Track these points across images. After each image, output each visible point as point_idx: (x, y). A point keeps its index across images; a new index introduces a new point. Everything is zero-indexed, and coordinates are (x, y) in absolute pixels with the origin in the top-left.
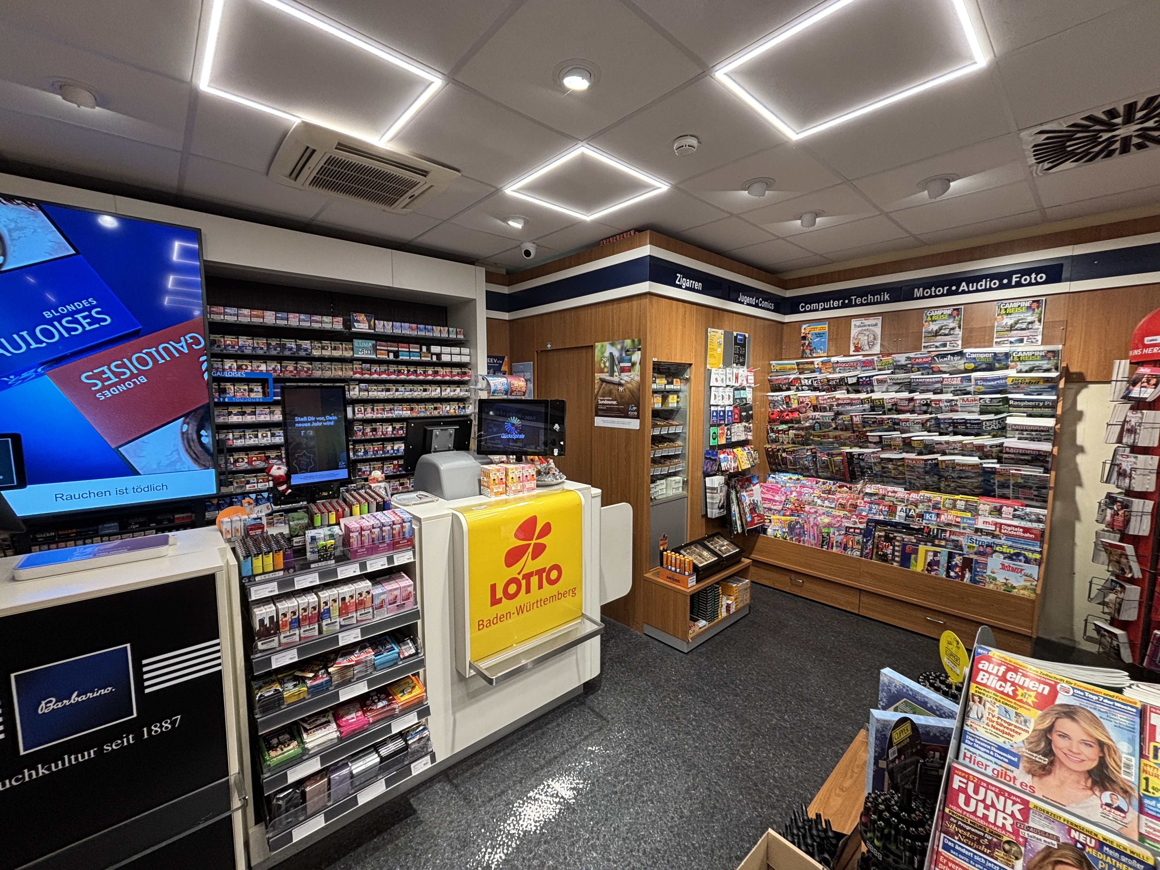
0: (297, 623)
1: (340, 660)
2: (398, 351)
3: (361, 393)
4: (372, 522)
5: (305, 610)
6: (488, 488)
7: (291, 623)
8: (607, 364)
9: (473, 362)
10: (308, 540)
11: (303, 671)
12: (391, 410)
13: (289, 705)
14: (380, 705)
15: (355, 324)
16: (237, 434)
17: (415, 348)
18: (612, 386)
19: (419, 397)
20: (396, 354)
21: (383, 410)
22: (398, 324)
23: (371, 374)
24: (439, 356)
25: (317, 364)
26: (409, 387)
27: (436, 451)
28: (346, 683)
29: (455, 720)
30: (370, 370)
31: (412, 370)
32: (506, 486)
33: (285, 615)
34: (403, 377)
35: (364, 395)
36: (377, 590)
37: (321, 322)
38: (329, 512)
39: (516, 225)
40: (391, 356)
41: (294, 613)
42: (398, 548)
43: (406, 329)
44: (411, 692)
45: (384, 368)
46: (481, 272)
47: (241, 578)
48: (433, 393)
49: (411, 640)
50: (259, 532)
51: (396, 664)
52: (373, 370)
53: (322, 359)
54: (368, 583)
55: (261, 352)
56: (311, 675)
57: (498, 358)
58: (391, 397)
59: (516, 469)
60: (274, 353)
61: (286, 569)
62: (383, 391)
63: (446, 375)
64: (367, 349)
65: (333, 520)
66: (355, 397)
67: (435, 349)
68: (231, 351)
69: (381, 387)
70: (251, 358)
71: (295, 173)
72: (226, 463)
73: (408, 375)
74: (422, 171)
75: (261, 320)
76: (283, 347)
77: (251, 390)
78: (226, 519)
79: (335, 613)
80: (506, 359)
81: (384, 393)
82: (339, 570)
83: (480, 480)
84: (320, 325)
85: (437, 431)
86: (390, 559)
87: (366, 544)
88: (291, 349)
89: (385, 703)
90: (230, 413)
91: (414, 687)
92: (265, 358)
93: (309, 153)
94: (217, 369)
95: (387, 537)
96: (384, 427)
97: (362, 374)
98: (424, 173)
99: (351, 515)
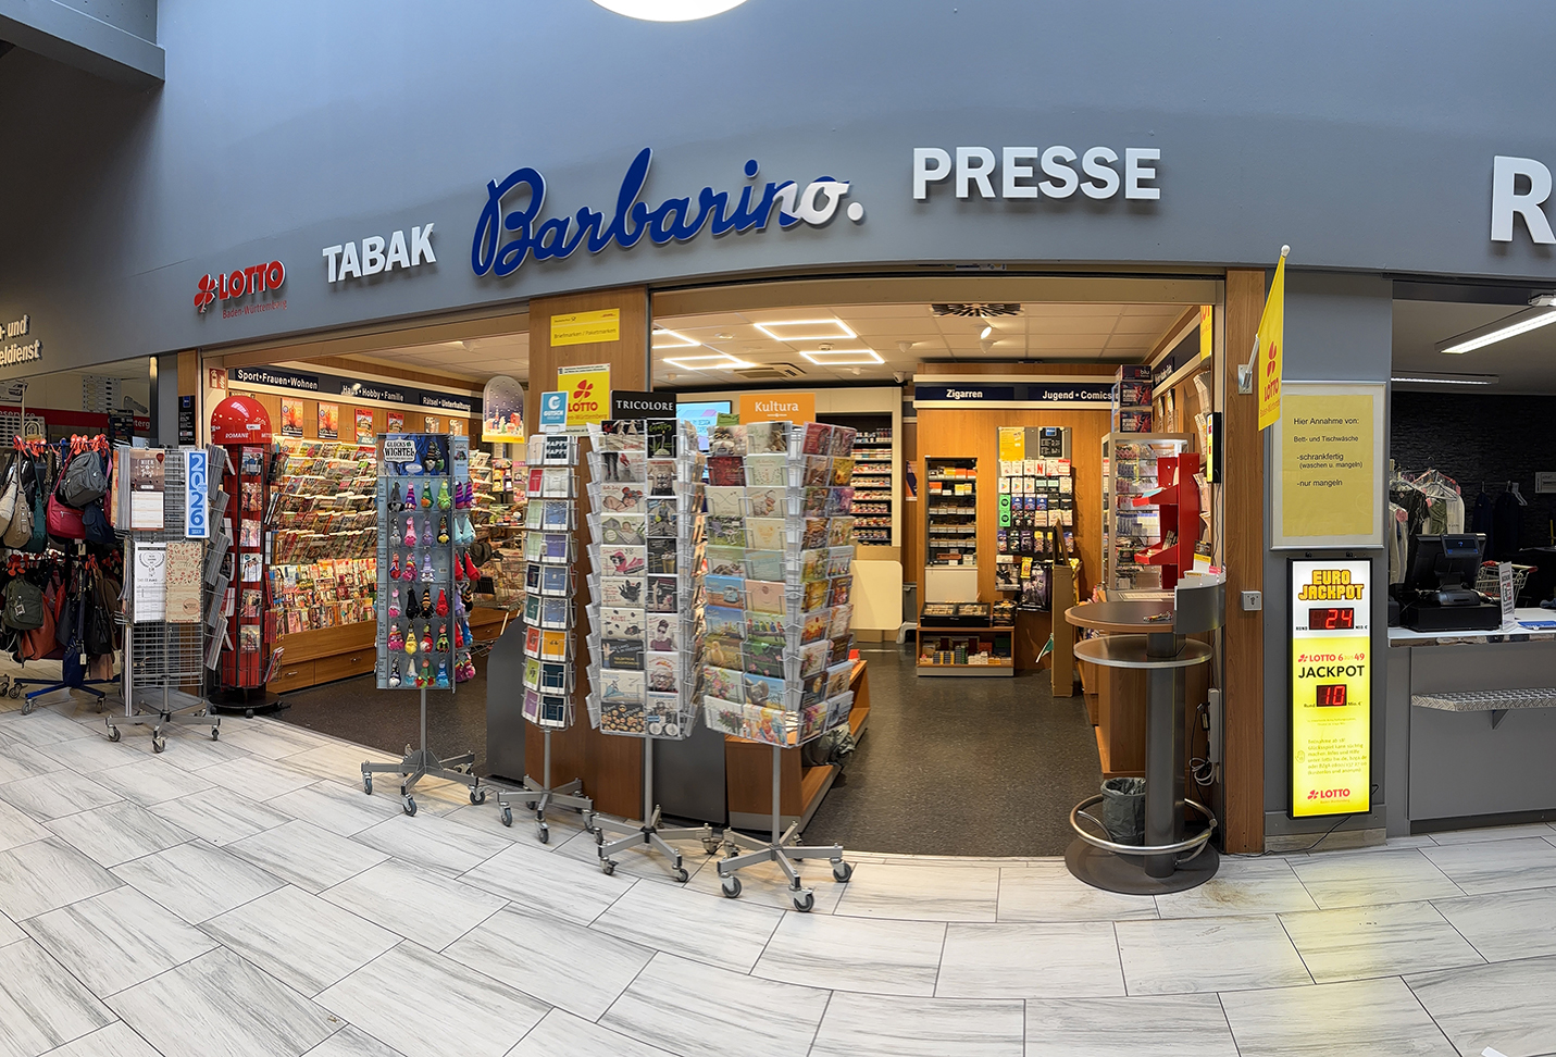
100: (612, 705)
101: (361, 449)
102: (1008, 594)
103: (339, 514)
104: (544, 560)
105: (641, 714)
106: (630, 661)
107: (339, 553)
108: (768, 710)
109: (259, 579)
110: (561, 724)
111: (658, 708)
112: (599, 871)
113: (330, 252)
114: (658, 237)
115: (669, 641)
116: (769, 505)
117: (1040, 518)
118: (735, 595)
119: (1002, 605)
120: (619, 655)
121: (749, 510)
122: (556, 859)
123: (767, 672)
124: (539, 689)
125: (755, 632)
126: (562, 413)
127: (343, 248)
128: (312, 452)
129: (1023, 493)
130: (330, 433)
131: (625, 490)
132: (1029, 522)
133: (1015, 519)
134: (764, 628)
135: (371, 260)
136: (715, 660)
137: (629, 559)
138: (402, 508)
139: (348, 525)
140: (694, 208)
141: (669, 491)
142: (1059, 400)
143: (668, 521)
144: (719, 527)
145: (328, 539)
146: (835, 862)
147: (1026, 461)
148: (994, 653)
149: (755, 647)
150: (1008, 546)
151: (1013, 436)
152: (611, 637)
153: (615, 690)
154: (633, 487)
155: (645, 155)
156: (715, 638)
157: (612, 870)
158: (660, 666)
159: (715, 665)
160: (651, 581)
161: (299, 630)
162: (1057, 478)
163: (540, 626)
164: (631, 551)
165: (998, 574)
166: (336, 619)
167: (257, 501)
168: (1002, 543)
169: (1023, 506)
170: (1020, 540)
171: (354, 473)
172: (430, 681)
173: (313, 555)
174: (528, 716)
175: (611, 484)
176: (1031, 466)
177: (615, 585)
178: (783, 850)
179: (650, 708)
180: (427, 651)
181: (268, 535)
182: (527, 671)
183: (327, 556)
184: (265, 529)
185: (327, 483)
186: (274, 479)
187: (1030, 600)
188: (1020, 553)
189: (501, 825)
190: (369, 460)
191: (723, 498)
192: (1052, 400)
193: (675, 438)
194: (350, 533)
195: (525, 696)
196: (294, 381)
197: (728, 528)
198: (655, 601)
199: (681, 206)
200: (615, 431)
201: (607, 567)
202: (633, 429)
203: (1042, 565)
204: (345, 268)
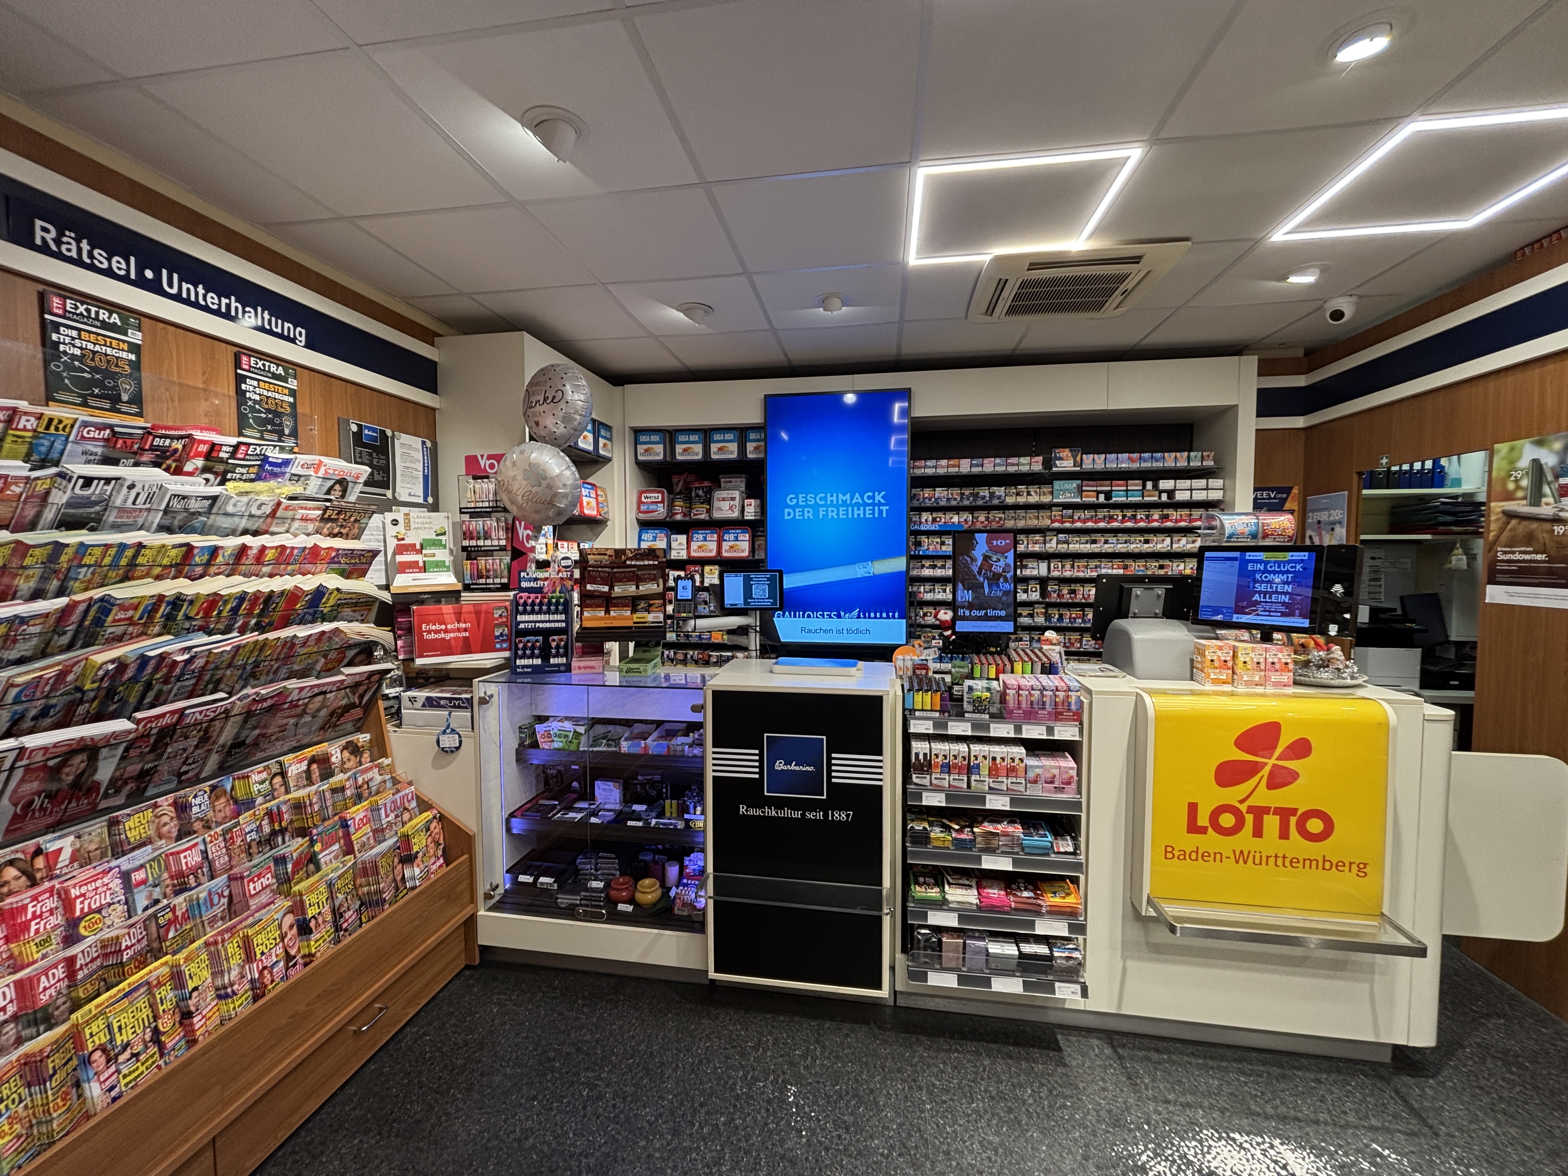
0: (947, 768)
1: (986, 824)
2: (1111, 491)
3: (1060, 546)
4: (1032, 683)
5: (955, 757)
6: (1202, 671)
7: (942, 766)
8: (1525, 483)
9: (1227, 499)
10: (966, 689)
11: (951, 821)
12: (1096, 567)
13: (935, 847)
14: (1026, 894)
15: (1058, 462)
16: (928, 587)
17: (1135, 485)
18: (1534, 525)
19: (1137, 551)
20: (1108, 495)
21: (1086, 567)
22: (1113, 456)
23: (1073, 522)
24: (1171, 493)
25: (1011, 513)
26: (1123, 537)
27: (1135, 616)
28: (991, 851)
29: (1124, 971)
30: (1072, 517)
31: (1129, 514)
32: (1234, 673)
33: (937, 756)
34: (1115, 524)
35: (1063, 548)
36: (1031, 762)
37: (1018, 465)
38: (989, 664)
39: (1305, 279)
40: (1102, 498)
41: (945, 756)
42: (1061, 720)
43: (1123, 461)
44: (1064, 898)
45: (1088, 514)
46: (1251, 362)
47: (904, 710)
48: (1159, 546)
49: (1072, 837)
50: (924, 672)
51: (1047, 855)
52: (1076, 517)
53: (1016, 507)
54: (1021, 751)
55: (954, 503)
56: (957, 827)
57: (1279, 490)
58: (1097, 550)
59: (1253, 650)
60: (966, 503)
61: (942, 711)
62: (1087, 543)
63: (1182, 520)
64: (1069, 491)
65: (993, 675)
66: (1051, 551)
67: (1166, 484)
68: (928, 503)
69: (1084, 538)
70: (945, 509)
71: (990, 310)
72: (916, 615)
73: (1122, 522)
74: (1134, 258)
75: (957, 469)
76: (976, 496)
77: (943, 543)
78: (900, 657)
79: (985, 771)
80: (1295, 491)
81: (1088, 546)
82: (992, 726)
83: (1192, 661)
84: (1016, 468)
85: (1137, 591)
86: (1050, 730)
87: (1024, 705)
88: (984, 498)
89: (1031, 894)
90: (923, 566)
91: (1068, 894)
92: (957, 509)
93: (1002, 284)
94: (915, 523)
95: (1048, 703)
96: (1086, 589)
97: (1063, 523)
98: (1136, 260)
99: (1012, 672)
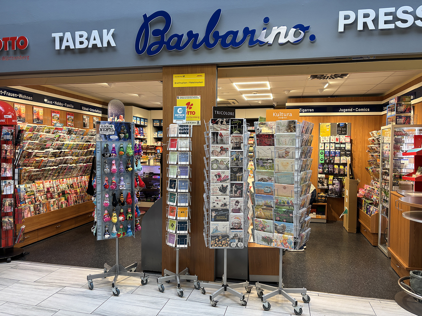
100: (216, 236)
101: (56, 129)
102: (323, 190)
103: (46, 159)
104: (179, 177)
105: (228, 239)
106: (223, 218)
107: (46, 177)
108: (285, 235)
109: (12, 192)
110: (186, 246)
111: (235, 236)
112: (210, 306)
113: (57, 36)
114: (224, 45)
115: (239, 209)
116: (286, 154)
117: (337, 160)
118: (270, 190)
119: (321, 194)
120: (219, 216)
121: (277, 155)
122: (189, 303)
123: (285, 220)
124: (176, 232)
125: (279, 205)
126: (184, 115)
127: (64, 34)
128: (32, 130)
129: (330, 149)
130: (39, 121)
131: (221, 148)
132: (332, 161)
133: (326, 160)
134: (284, 203)
135: (80, 42)
136: (259, 216)
137: (223, 176)
138: (110, 156)
139: (51, 164)
140: (240, 36)
141: (239, 148)
142: (346, 112)
143: (239, 160)
144: (261, 162)
145: (41, 171)
146: (304, 295)
147: (331, 137)
148: (317, 213)
149: (280, 211)
150: (323, 171)
151: (326, 127)
152: (214, 208)
153: (216, 230)
154: (224, 146)
155: (218, 12)
156: (260, 207)
157: (216, 304)
158: (236, 219)
159: (259, 218)
160: (232, 185)
161: (29, 216)
162: (345, 143)
163: (177, 205)
164: (224, 173)
165: (319, 182)
166: (48, 208)
167: (11, 154)
168: (320, 170)
169: (330, 155)
170: (328, 169)
171: (52, 140)
172: (124, 234)
173: (32, 179)
174: (171, 244)
175: (215, 145)
176: (333, 139)
177: (217, 187)
178: (283, 290)
179: (231, 237)
180: (123, 220)
181: (16, 170)
182: (170, 225)
183: (40, 179)
184: (14, 167)
185: (40, 144)
186: (20, 143)
187: (333, 193)
188: (328, 174)
189: (159, 292)
190: (60, 134)
191: (263, 151)
192: (343, 112)
193: (242, 127)
194: (52, 168)
195: (168, 236)
196: (20, 96)
197: (266, 163)
198: (234, 193)
199: (235, 34)
200: (217, 123)
201: (213, 179)
202: (225, 123)
203: (338, 179)
204: (65, 44)
